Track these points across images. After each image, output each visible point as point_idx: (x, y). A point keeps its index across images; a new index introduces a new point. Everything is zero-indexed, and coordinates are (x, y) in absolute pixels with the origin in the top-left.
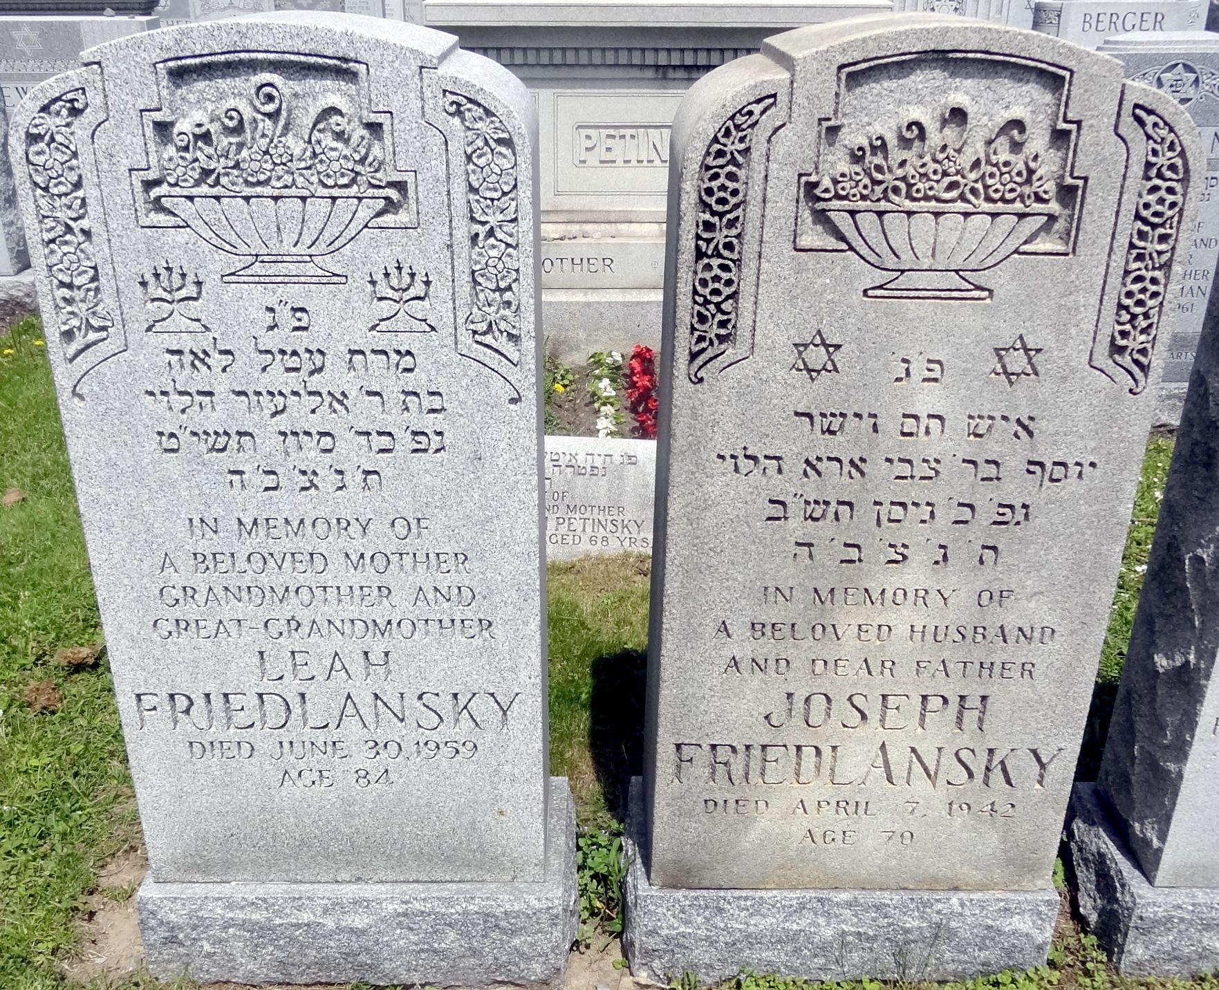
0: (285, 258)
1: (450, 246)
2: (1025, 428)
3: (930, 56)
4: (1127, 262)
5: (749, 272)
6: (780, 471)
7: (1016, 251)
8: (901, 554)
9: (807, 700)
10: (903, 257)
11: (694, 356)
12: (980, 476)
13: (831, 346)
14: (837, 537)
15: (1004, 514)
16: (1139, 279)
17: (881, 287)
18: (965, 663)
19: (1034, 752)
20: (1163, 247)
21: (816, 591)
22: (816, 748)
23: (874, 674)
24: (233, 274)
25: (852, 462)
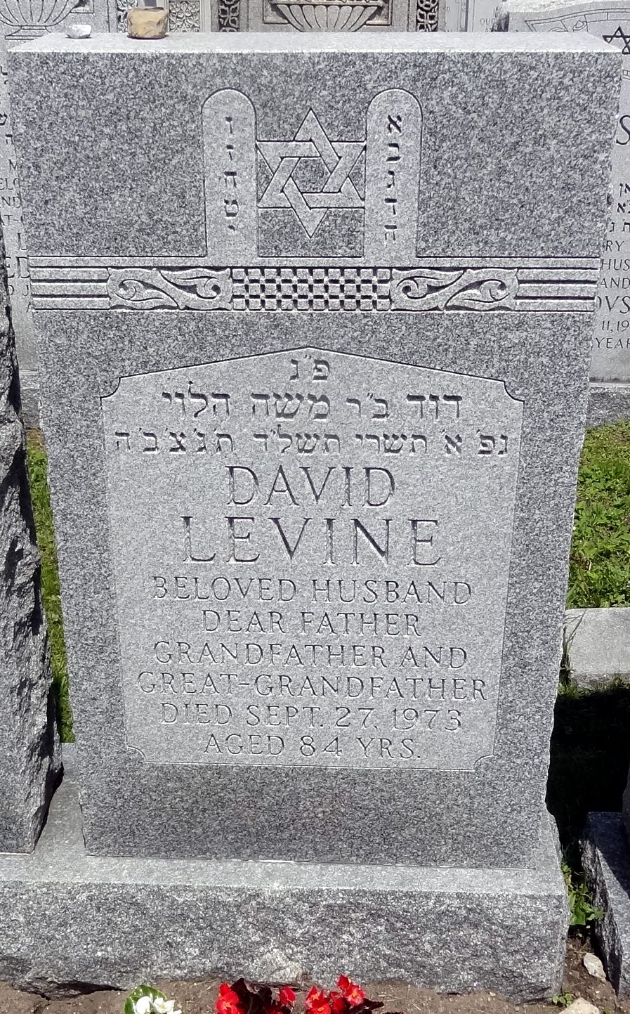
0: (34, 28)
1: (108, 22)
7: (365, 24)
10: (313, 26)
20: (433, 22)
24: (10, 35)
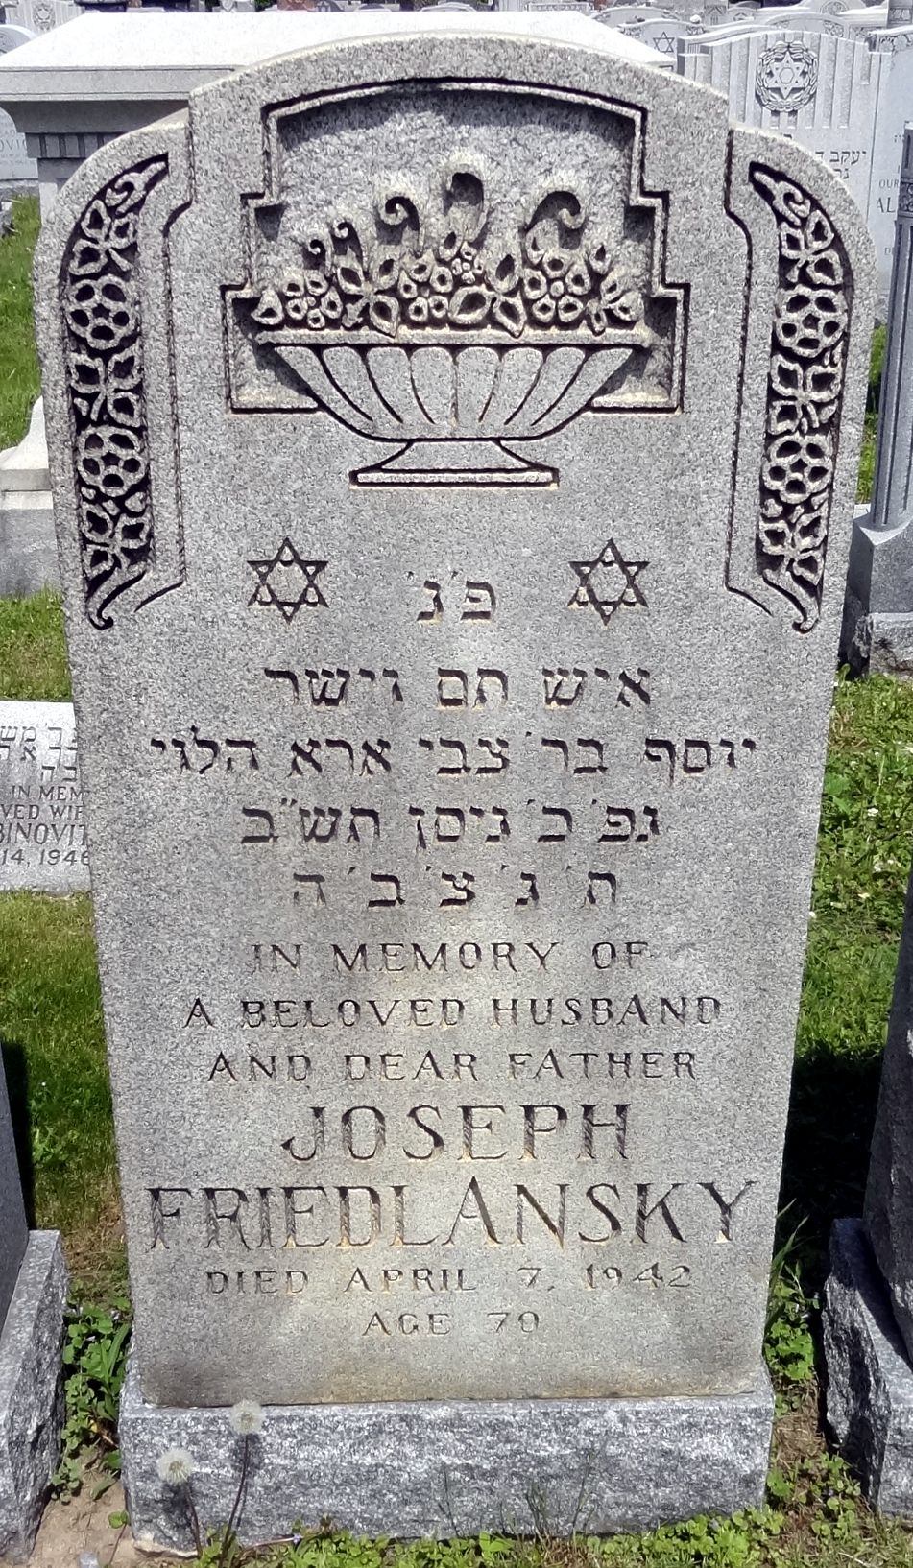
2: (636, 688)
3: (412, 89)
4: (768, 422)
5: (160, 446)
6: (254, 763)
8: (464, 889)
9: (346, 1118)
11: (93, 584)
12: (573, 765)
13: (310, 563)
14: (358, 865)
15: (617, 824)
16: (790, 448)
17: (377, 468)
18: (585, 1055)
19: (710, 1187)
21: (337, 949)
22: (371, 1191)
23: (444, 1075)
25: (366, 746)
